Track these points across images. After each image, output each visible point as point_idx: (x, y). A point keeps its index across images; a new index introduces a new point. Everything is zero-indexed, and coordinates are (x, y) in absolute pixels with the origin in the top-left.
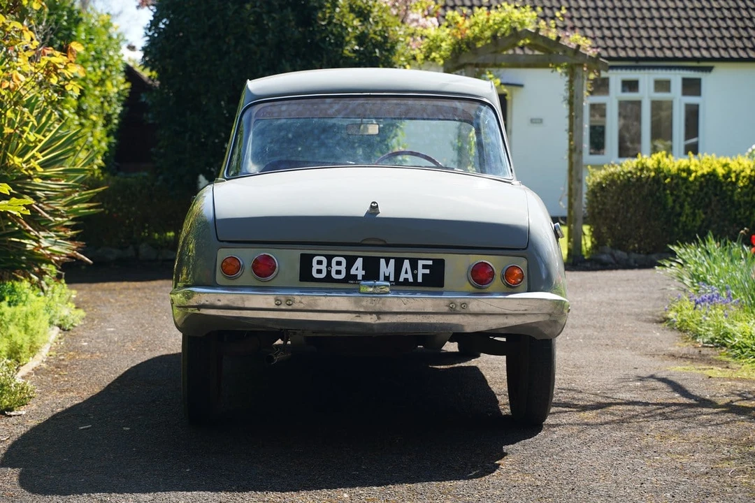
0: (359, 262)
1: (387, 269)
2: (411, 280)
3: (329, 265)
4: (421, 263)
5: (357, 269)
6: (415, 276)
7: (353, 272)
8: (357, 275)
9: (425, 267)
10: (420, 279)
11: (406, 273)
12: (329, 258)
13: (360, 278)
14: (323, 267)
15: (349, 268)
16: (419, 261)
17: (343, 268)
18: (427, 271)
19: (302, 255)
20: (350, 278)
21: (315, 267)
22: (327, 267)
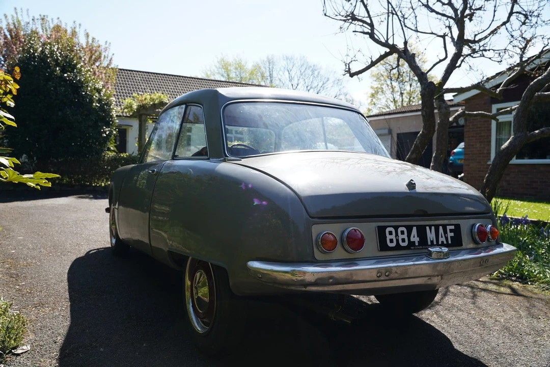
0: (414, 230)
1: (431, 235)
2: (445, 243)
3: (397, 235)
4: (449, 228)
5: (414, 237)
6: (447, 239)
7: (412, 239)
8: (415, 242)
9: (451, 231)
10: (450, 242)
11: (442, 237)
12: (396, 228)
13: (417, 244)
14: (393, 237)
15: (409, 236)
16: (447, 227)
17: (405, 236)
18: (452, 234)
19: (378, 227)
20: (411, 244)
21: (389, 237)
22: (396, 237)
